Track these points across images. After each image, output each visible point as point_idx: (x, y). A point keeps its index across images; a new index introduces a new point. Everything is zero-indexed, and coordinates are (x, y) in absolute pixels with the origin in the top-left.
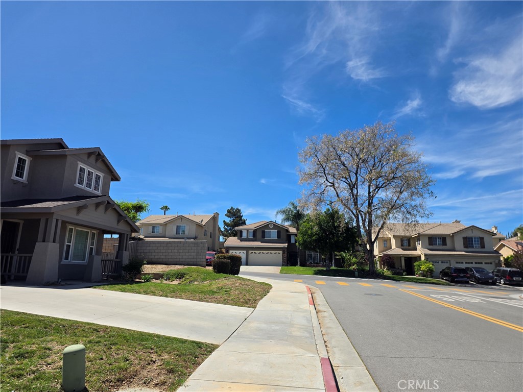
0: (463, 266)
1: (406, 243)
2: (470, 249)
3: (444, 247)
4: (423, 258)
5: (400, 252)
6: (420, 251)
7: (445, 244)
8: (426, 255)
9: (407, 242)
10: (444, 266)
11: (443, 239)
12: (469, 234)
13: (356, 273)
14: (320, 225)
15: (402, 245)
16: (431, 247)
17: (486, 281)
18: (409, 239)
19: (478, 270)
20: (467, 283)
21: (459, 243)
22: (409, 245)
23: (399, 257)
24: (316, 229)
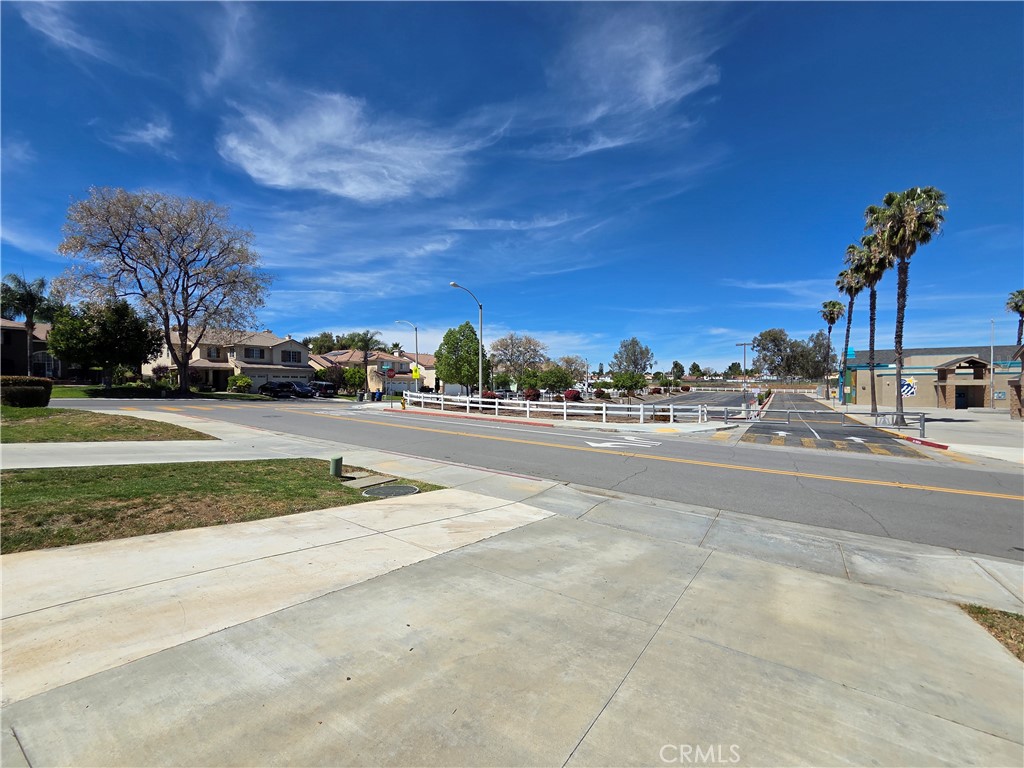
0: (284, 380)
1: (214, 354)
2: (287, 363)
3: (262, 360)
4: (237, 372)
5: (207, 364)
6: (233, 363)
7: (262, 356)
8: (242, 369)
9: (216, 353)
10: (263, 381)
11: (262, 351)
12: (288, 348)
13: (164, 392)
14: (102, 326)
15: (209, 355)
16: (247, 360)
17: (305, 395)
18: (219, 349)
19: (299, 384)
20: (288, 397)
21: (277, 357)
22: (218, 357)
23: (206, 370)
24: (95, 329)
